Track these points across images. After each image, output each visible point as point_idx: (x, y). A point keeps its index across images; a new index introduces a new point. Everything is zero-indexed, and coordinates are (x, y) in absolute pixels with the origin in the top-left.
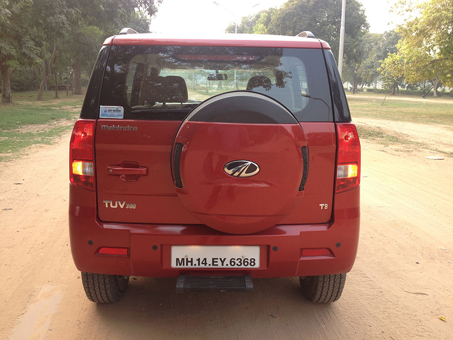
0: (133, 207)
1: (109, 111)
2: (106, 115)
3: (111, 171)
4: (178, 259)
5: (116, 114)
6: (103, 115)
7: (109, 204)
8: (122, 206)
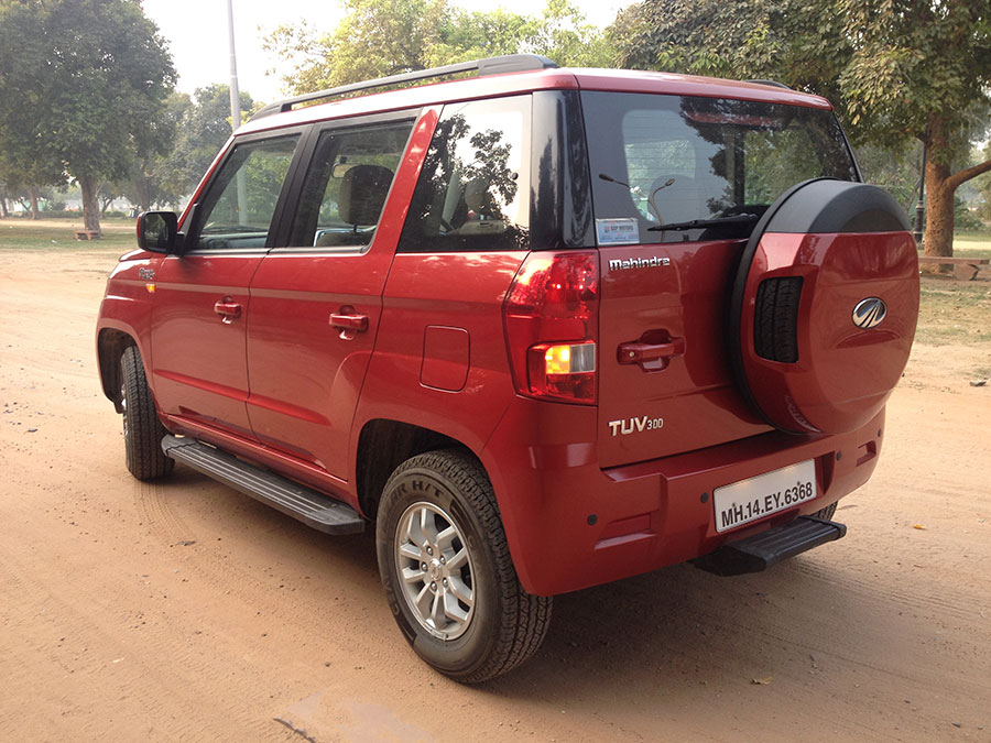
0: (659, 423)
1: (614, 229)
2: (609, 239)
3: (632, 354)
4: (724, 513)
5: (626, 234)
6: (603, 239)
7: (619, 427)
8: (641, 428)
